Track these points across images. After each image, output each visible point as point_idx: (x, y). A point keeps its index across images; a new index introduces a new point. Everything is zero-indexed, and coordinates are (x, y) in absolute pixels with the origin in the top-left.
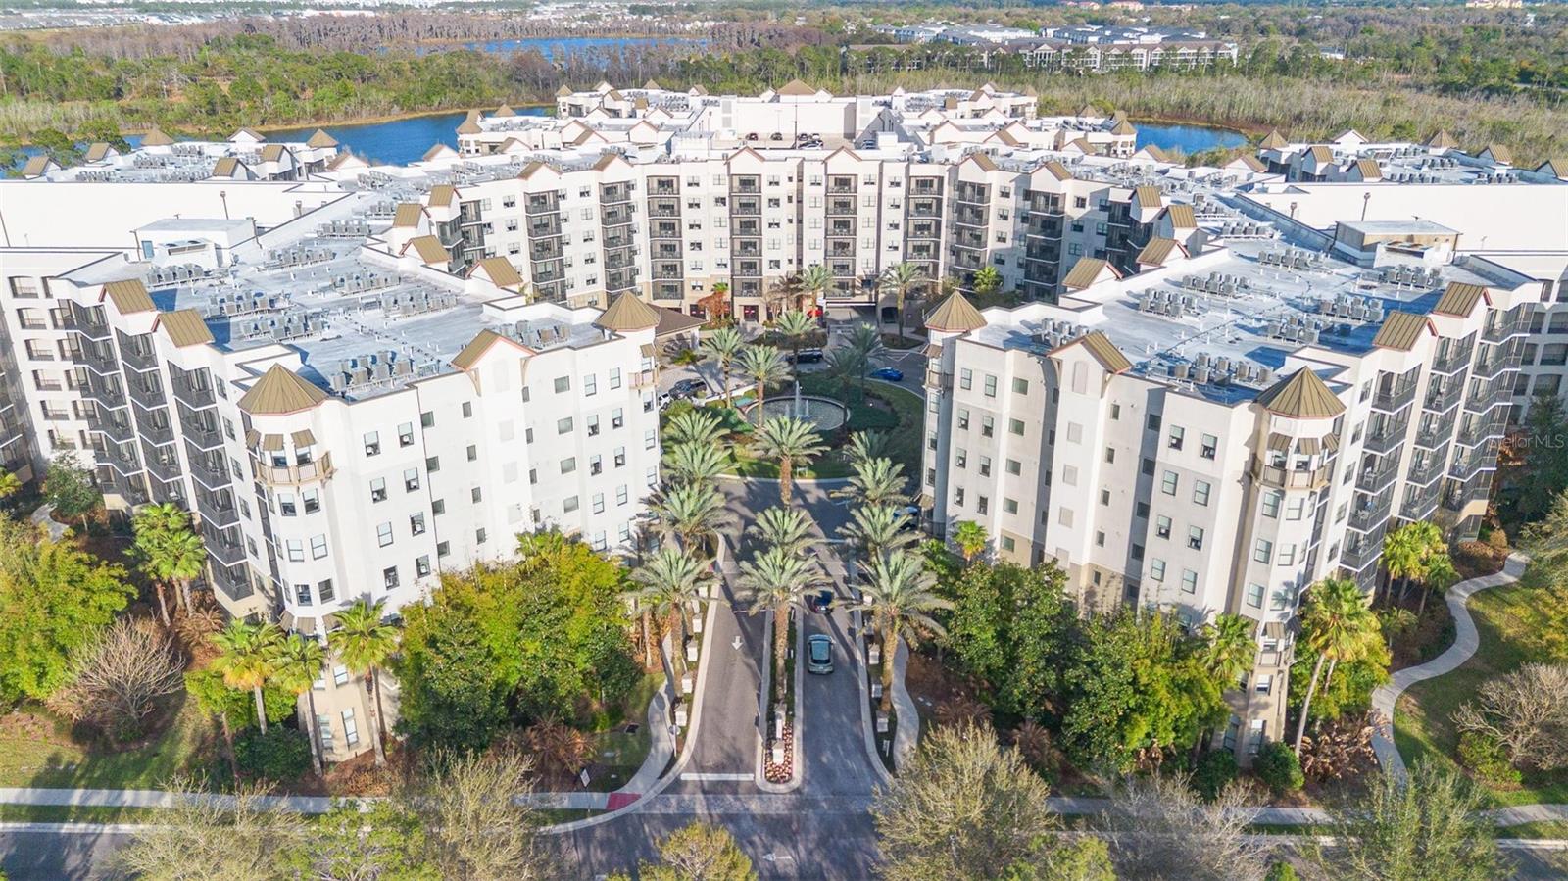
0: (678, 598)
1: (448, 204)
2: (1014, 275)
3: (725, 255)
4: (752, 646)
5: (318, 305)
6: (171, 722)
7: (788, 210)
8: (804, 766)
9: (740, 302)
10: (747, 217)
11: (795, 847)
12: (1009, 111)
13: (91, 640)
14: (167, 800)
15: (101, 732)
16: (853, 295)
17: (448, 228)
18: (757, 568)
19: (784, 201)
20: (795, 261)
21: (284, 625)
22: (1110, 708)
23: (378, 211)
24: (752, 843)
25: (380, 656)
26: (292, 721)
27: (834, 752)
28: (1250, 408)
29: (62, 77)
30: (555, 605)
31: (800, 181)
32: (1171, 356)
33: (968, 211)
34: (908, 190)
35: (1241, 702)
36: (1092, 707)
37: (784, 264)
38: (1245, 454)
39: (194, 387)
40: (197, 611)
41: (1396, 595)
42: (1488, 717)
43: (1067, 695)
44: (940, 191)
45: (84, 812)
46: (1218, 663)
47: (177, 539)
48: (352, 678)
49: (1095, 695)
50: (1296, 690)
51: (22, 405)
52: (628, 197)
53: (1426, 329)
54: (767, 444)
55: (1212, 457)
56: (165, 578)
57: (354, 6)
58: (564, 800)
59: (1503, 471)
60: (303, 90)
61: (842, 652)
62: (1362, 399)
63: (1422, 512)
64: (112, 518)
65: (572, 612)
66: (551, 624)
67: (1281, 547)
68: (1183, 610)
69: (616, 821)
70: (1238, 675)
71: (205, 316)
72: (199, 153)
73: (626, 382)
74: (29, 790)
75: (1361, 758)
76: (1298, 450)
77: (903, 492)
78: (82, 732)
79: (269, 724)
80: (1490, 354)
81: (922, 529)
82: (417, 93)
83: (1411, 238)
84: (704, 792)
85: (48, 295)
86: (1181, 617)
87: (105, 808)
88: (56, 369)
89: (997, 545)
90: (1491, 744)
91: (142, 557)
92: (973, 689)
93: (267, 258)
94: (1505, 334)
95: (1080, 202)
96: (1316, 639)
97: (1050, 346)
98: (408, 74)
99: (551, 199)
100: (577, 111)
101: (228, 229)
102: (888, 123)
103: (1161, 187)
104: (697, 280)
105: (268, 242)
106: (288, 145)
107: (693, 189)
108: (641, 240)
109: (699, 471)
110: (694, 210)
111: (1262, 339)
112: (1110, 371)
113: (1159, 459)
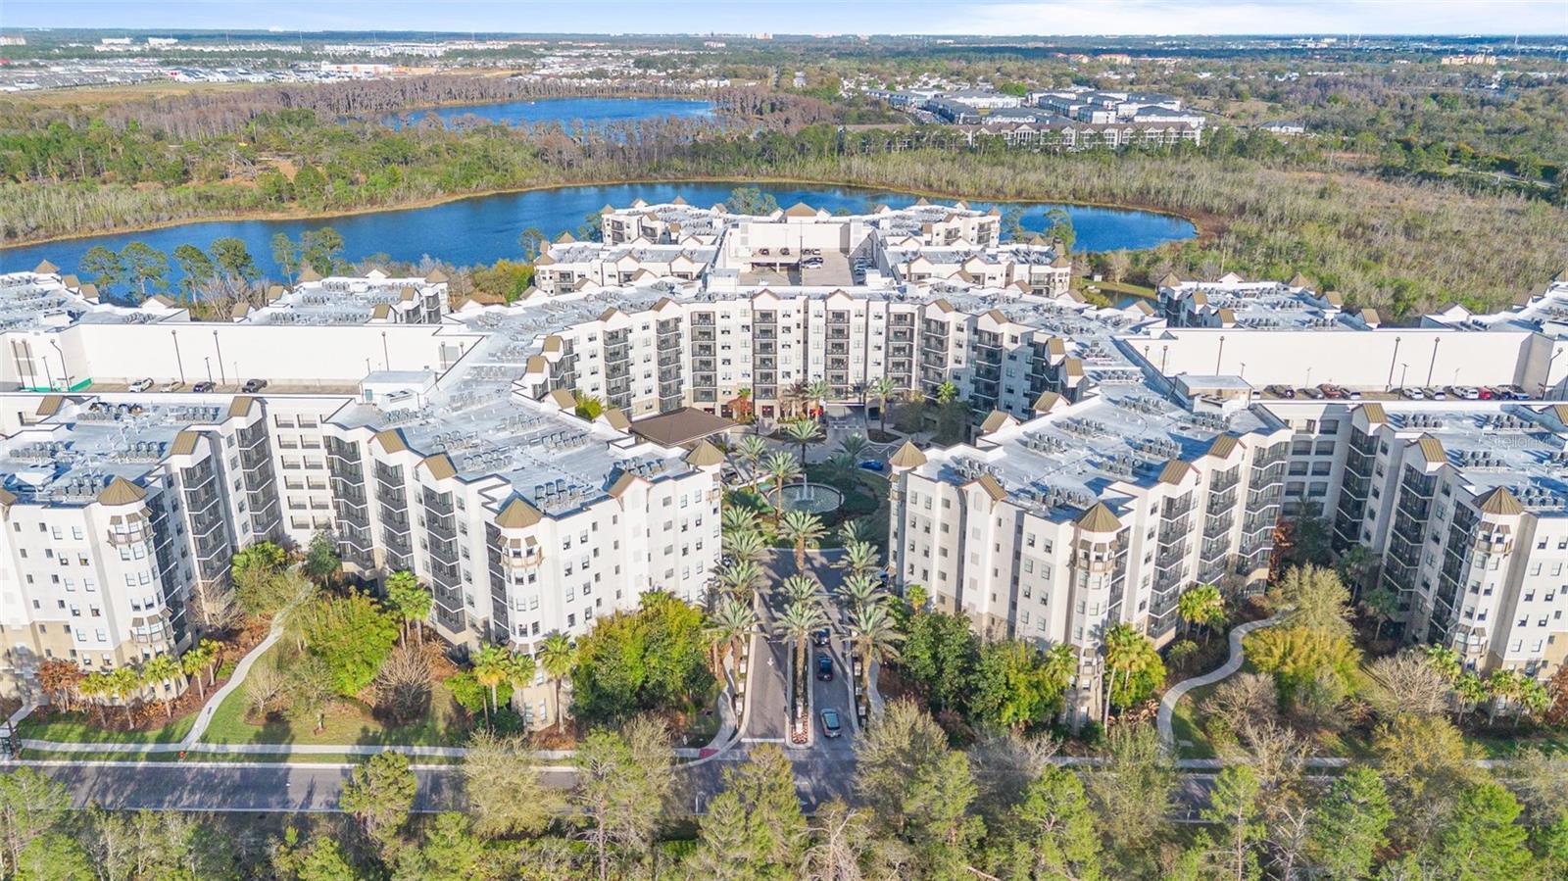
0: (738, 633)
1: (556, 349)
2: (967, 389)
3: (749, 368)
4: (780, 664)
6: (429, 709)
7: (798, 334)
8: (815, 735)
9: (760, 403)
10: (765, 340)
11: (810, 778)
14: (440, 751)
15: (390, 713)
16: (847, 398)
18: (787, 615)
19: (794, 328)
20: (802, 372)
21: (510, 648)
22: (993, 699)
23: (507, 353)
26: (509, 707)
28: (1072, 523)
30: (665, 636)
31: (806, 312)
32: (1037, 484)
34: (888, 321)
35: (1073, 696)
36: (983, 698)
37: (794, 374)
38: (1070, 550)
39: (439, 502)
40: (429, 641)
42: (1219, 705)
43: (970, 691)
44: (912, 324)
46: (1056, 672)
47: (415, 595)
48: (548, 680)
49: (984, 690)
50: (1107, 688)
52: (677, 328)
53: (1192, 469)
54: (788, 531)
55: (1051, 551)
59: (1278, 550)
61: (838, 667)
62: (1152, 513)
65: (675, 641)
66: (664, 648)
67: (1091, 604)
68: (1039, 640)
69: (705, 764)
70: (1071, 680)
73: (704, 497)
74: (356, 747)
76: (1096, 549)
77: (877, 564)
78: (378, 713)
79: (500, 709)
80: (1259, 474)
81: (889, 589)
82: (456, 176)
83: (1216, 392)
84: (756, 748)
85: (300, 426)
86: (1037, 645)
89: (934, 600)
92: (917, 688)
93: (449, 400)
94: (1268, 462)
95: (1014, 340)
97: (965, 478)
99: (622, 335)
100: (618, 226)
101: (422, 382)
102: (875, 245)
104: (727, 387)
105: (442, 386)
107: (726, 320)
108: (686, 359)
109: (746, 550)
110: (726, 335)
111: (1099, 472)
112: (994, 499)
113: (1023, 551)
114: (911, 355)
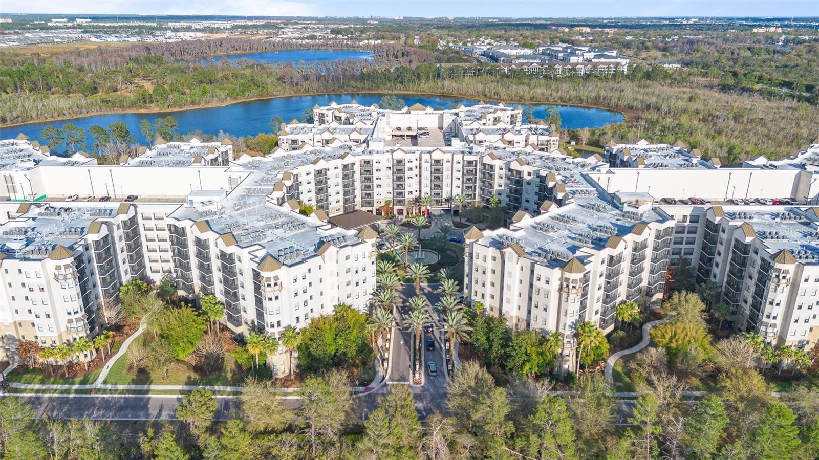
0: (385, 326)
2: (505, 200)
3: (391, 189)
6: (222, 366)
7: (416, 171)
8: (425, 379)
9: (396, 208)
10: (399, 175)
11: (423, 402)
12: (510, 116)
14: (229, 389)
15: (202, 369)
16: (442, 205)
18: (411, 317)
19: (414, 168)
20: (418, 191)
21: (265, 334)
22: (518, 361)
28: (560, 269)
30: (347, 328)
31: (420, 160)
32: (542, 248)
33: (486, 176)
34: (463, 165)
35: (560, 359)
36: (513, 360)
37: (414, 193)
38: (559, 283)
39: (228, 258)
43: (507, 357)
44: (476, 166)
46: (551, 346)
48: (285, 351)
49: (514, 356)
50: (578, 355)
51: (144, 257)
52: (352, 168)
53: (622, 241)
54: (411, 273)
55: (549, 284)
56: (213, 319)
59: (668, 283)
61: (437, 345)
62: (602, 263)
63: (633, 298)
65: (352, 331)
66: (346, 334)
67: (570, 311)
68: (543, 330)
69: (368, 395)
70: (560, 351)
73: (367, 256)
76: (572, 282)
77: (458, 291)
78: (196, 369)
79: (260, 366)
81: (464, 304)
82: (237, 90)
83: (637, 201)
84: (394, 387)
85: (155, 219)
86: (542, 332)
89: (488, 309)
93: (233, 205)
95: (529, 174)
97: (504, 245)
99: (324, 172)
100: (322, 115)
101: (219, 196)
102: (456, 126)
104: (379, 199)
105: (230, 198)
107: (378, 164)
108: (358, 185)
109: (389, 283)
110: (378, 172)
111: (574, 242)
112: (519, 256)
113: (534, 283)
114: (475, 182)
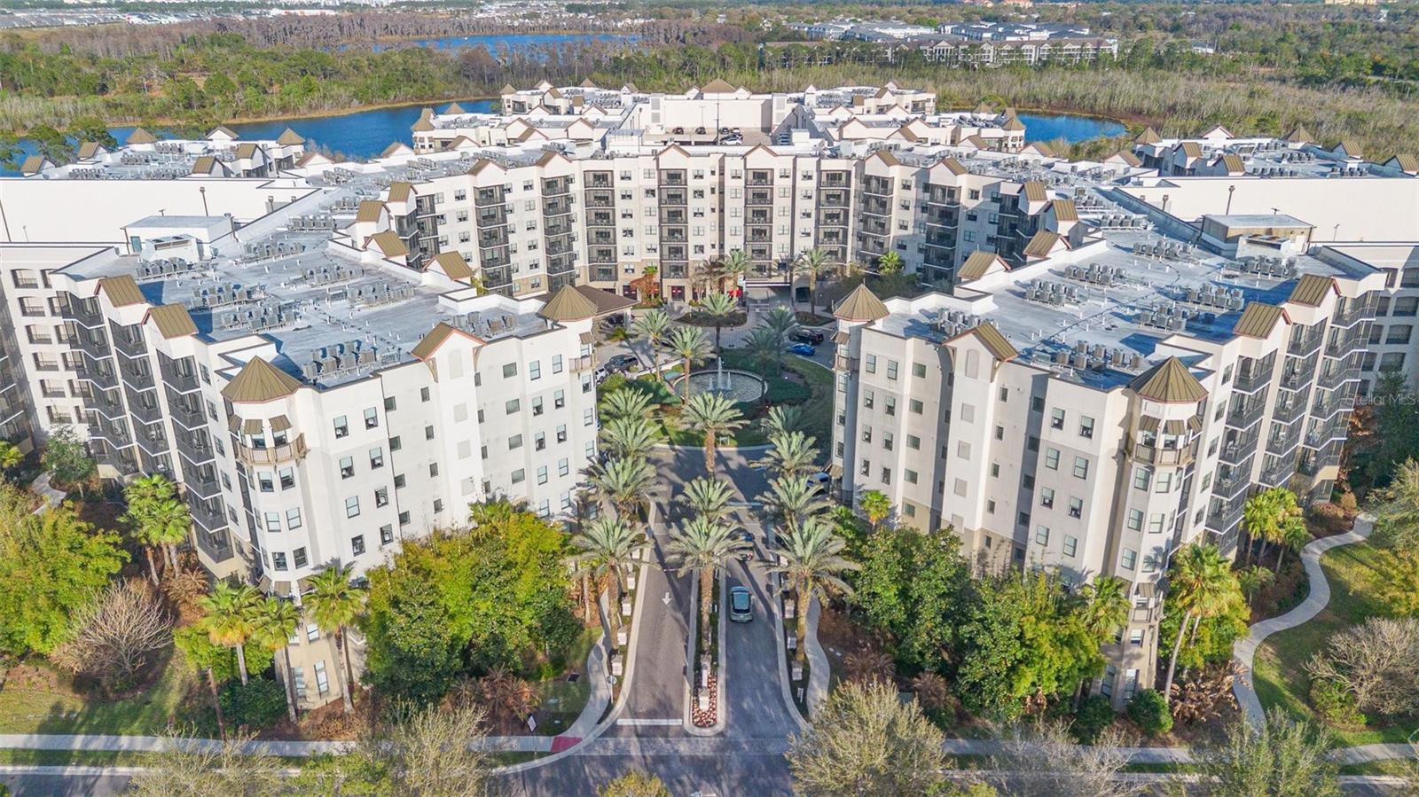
0: (613, 561)
1: (406, 200)
2: (915, 259)
3: (655, 241)
4: (680, 601)
5: (290, 296)
6: (161, 673)
7: (711, 200)
8: (727, 711)
9: (668, 283)
10: (674, 207)
11: (719, 786)
12: (911, 106)
13: (90, 601)
14: (159, 744)
15: (98, 683)
16: (770, 276)
17: (405, 221)
18: (685, 534)
19: (707, 192)
20: (717, 246)
21: (262, 587)
22: (999, 660)
23: (343, 205)
24: (680, 782)
25: (349, 615)
26: (270, 673)
27: (754, 698)
28: (1123, 393)
29: (52, 74)
30: (504, 568)
31: (722, 174)
32: (1054, 342)
33: (873, 202)
34: (819, 182)
35: (1116, 654)
36: (984, 659)
37: (707, 248)
38: (1119, 433)
39: (181, 373)
40: (183, 572)
41: (1256, 553)
42: (1336, 665)
43: (962, 648)
44: (848, 184)
45: (85, 756)
46: (1095, 620)
47: (165, 508)
48: (323, 634)
49: (986, 648)
50: (1165, 642)
51: (23, 382)
52: (567, 190)
53: (1281, 318)
54: (692, 419)
55: (1090, 436)
56: (155, 543)
57: (316, 6)
58: (513, 743)
59: (1352, 441)
60: (271, 85)
61: (761, 606)
62: (1224, 382)
63: (1279, 479)
64: (105, 486)
65: (520, 574)
66: (501, 586)
67: (1152, 515)
68: (1065, 571)
69: (560, 762)
70: (1114, 630)
71: (190, 307)
72: (180, 150)
73: (566, 366)
74: (36, 736)
75: (1221, 703)
76: (1166, 431)
77: (816, 462)
78: (82, 683)
79: (250, 676)
80: (1340, 336)
81: (833, 497)
82: (374, 88)
83: (1269, 231)
84: (638, 736)
85: (47, 285)
86: (1063, 578)
87: (105, 752)
88: (54, 352)
89: (899, 511)
90: (1340, 690)
91: (134, 524)
92: (879, 641)
93: (242, 251)
94: (1353, 319)
95: (974, 195)
96: (1183, 598)
97: (945, 334)
98: (366, 70)
99: (497, 193)
100: (520, 108)
101: (207, 226)
102: (800, 120)
103: (1047, 182)
104: (629, 264)
105: (243, 236)
106: (260, 143)
107: (626, 182)
108: (579, 228)
109: (633, 444)
110: (627, 201)
111: (1135, 327)
112: (999, 358)
113: (1043, 437)
114: (846, 223)
